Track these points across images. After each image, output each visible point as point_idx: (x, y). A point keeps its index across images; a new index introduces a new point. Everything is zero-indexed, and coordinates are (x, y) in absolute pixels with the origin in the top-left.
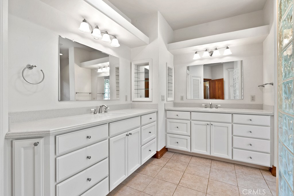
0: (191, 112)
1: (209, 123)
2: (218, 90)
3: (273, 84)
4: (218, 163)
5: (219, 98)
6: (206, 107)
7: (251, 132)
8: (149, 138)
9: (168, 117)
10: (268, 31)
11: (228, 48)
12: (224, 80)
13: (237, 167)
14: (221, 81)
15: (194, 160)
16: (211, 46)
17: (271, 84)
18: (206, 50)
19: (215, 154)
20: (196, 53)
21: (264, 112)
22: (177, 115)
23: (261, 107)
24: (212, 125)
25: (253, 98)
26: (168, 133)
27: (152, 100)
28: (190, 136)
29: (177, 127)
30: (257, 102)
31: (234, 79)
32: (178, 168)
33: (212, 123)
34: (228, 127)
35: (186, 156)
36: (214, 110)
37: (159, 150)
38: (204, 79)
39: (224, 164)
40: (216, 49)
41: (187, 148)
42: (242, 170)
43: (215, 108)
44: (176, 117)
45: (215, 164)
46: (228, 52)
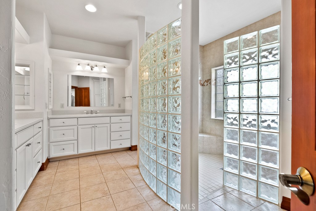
0: (77, 118)
1: (94, 126)
2: (85, 98)
3: (131, 97)
4: (100, 155)
5: (85, 105)
6: (87, 113)
7: (121, 127)
8: (37, 149)
9: (51, 125)
10: (129, 64)
11: (105, 67)
12: (90, 89)
13: (113, 154)
14: (87, 89)
15: (81, 160)
16: (93, 63)
17: (130, 97)
18: (88, 65)
19: (99, 149)
20: (79, 65)
21: (125, 114)
22: (64, 123)
23: (123, 111)
24: (96, 127)
25: (119, 106)
26: (51, 143)
27: (35, 108)
28: (77, 140)
29: (64, 134)
30: (122, 108)
31: (101, 90)
32: (71, 169)
33: (96, 125)
34: (107, 127)
35: (73, 159)
36: (94, 115)
37: (44, 162)
38: (72, 86)
39: (105, 154)
40: (96, 66)
41: (74, 151)
42: (117, 154)
43: (95, 114)
44: (62, 124)
45: (99, 157)
46: (105, 70)
